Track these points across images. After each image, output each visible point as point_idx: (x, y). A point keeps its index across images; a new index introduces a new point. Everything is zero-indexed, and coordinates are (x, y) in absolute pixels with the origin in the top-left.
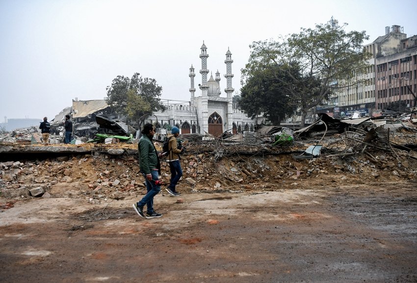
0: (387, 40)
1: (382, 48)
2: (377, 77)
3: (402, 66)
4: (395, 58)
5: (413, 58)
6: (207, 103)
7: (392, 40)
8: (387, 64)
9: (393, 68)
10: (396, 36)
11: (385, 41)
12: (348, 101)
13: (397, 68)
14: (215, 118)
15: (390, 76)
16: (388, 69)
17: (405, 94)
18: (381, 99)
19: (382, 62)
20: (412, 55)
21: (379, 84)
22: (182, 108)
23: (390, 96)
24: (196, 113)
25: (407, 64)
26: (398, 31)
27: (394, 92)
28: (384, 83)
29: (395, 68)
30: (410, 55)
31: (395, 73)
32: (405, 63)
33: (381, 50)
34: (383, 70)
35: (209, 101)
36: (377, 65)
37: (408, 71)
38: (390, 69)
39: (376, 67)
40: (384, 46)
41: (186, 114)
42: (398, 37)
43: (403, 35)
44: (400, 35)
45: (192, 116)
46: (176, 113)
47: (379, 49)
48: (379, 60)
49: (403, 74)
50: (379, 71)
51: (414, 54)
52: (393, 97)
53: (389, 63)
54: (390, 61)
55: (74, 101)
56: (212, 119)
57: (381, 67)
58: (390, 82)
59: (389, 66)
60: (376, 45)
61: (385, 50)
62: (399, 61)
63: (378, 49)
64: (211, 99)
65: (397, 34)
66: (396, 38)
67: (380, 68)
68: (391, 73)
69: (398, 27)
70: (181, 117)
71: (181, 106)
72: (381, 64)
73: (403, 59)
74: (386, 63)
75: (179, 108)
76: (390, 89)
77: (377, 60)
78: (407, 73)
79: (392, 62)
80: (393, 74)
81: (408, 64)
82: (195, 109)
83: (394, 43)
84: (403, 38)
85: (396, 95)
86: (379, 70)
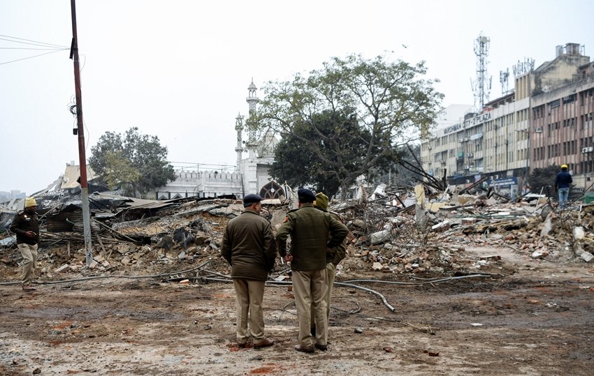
0: (553, 68)
1: (543, 80)
2: (532, 126)
3: (565, 110)
4: (555, 96)
5: (578, 96)
6: (255, 169)
7: (562, 67)
8: (546, 106)
9: (553, 113)
10: (570, 60)
11: (549, 69)
12: (496, 164)
13: (558, 113)
14: (273, 190)
15: (549, 125)
16: (546, 114)
17: (569, 154)
18: (538, 162)
19: (539, 103)
20: (577, 91)
21: (535, 138)
22: (218, 176)
23: (549, 157)
24: (242, 183)
25: (571, 107)
26: (574, 52)
27: (554, 150)
28: (542, 136)
29: (556, 112)
30: (575, 91)
31: (556, 121)
32: (569, 105)
33: (540, 82)
34: (540, 116)
35: (259, 166)
36: (533, 108)
37: (573, 117)
38: (550, 114)
39: (532, 111)
40: (546, 77)
41: (225, 184)
42: (574, 61)
43: (583, 58)
44: (577, 59)
45: (233, 186)
46: (208, 183)
47: (538, 82)
48: (535, 100)
49: (566, 123)
50: (535, 119)
51: (580, 90)
52: (553, 159)
53: (548, 104)
54: (549, 101)
55: (68, 165)
56: (267, 192)
57: (538, 111)
58: (549, 136)
59: (548, 109)
60: (533, 77)
61: (548, 84)
62: (561, 101)
63: (536, 82)
64: (262, 163)
65: (571, 57)
66: (570, 63)
67: (537, 113)
68: (551, 121)
69: (575, 46)
70: (216, 188)
71: (216, 172)
72: (538, 107)
73: (566, 98)
74: (544, 105)
75: (212, 175)
76: (549, 146)
77: (532, 100)
78: (571, 121)
79: (552, 102)
80: (553, 122)
81: (573, 105)
82: (239, 177)
83: (567, 72)
84: (583, 63)
85: (556, 155)
86: (535, 115)
